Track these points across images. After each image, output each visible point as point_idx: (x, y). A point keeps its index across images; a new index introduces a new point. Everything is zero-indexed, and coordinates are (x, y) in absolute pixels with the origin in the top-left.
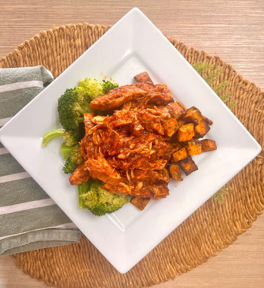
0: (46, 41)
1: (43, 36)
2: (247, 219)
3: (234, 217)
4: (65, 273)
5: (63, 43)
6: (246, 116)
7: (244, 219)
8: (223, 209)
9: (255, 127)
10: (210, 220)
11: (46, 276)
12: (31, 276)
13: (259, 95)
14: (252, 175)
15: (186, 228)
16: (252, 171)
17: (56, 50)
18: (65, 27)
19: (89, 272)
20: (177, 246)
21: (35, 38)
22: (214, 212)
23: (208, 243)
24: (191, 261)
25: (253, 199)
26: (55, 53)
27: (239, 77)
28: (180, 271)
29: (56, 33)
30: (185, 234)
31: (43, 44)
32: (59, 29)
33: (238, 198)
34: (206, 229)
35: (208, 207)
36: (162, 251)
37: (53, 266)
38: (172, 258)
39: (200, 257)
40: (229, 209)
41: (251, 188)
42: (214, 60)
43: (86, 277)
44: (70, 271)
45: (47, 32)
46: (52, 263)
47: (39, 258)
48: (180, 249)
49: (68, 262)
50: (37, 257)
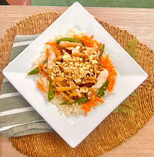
0: (32, 21)
1: (30, 18)
2: (144, 120)
3: (136, 119)
4: (41, 150)
5: (41, 22)
6: (142, 63)
7: (142, 121)
8: (130, 115)
9: (147, 69)
10: (123, 121)
11: (30, 152)
12: (21, 152)
13: (149, 51)
14: (146, 96)
16: (145, 93)
18: (42, 13)
19: (54, 150)
20: (104, 136)
21: (26, 19)
22: (125, 116)
23: (122, 134)
24: (112, 144)
25: (147, 109)
26: (37, 27)
28: (106, 150)
29: (38, 16)
30: (109, 129)
31: (30, 22)
32: (39, 14)
33: (138, 108)
34: (121, 126)
36: (96, 138)
37: (34, 147)
38: (102, 142)
39: (118, 142)
41: (146, 103)
42: (124, 32)
43: (52, 153)
44: (44, 149)
45: (33, 16)
46: (33, 144)
47: (26, 141)
48: (106, 137)
49: (42, 144)
50: (25, 141)
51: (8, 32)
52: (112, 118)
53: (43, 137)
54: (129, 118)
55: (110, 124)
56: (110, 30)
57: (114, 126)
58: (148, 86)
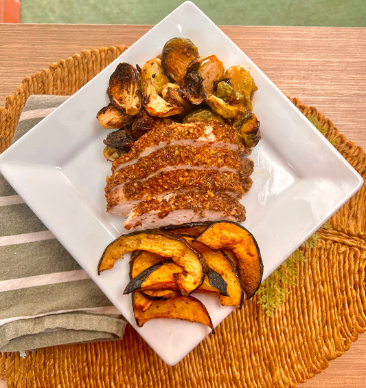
0: (87, 63)
1: (84, 55)
2: (344, 336)
3: (324, 332)
7: (339, 337)
8: (309, 319)
9: (360, 206)
10: (291, 332)
14: (354, 273)
15: (255, 341)
16: (353, 267)
18: (115, 48)
20: (240, 368)
21: (74, 57)
22: (297, 321)
23: (286, 367)
25: (354, 308)
27: (341, 137)
29: (103, 55)
30: (252, 350)
31: (84, 66)
32: (108, 50)
33: (332, 304)
34: (284, 346)
35: (288, 314)
36: (217, 373)
37: (53, 382)
38: (231, 385)
40: (318, 318)
41: (352, 292)
42: (310, 112)
45: (92, 52)
46: (53, 375)
47: (34, 366)
49: (76, 377)
51: (26, 84)
52: (263, 323)
53: (80, 358)
54: (308, 327)
55: (256, 339)
57: (268, 345)
58: (360, 249)
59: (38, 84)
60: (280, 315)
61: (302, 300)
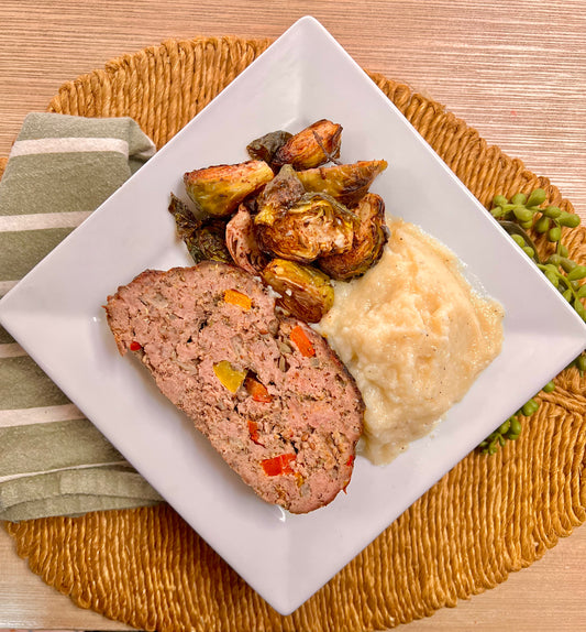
0: (171, 65)
1: (166, 50)
2: (536, 540)
3: (508, 529)
4: (121, 584)
5: (209, 78)
7: (530, 540)
8: (488, 511)
10: (458, 528)
11: (79, 584)
12: (44, 580)
15: (403, 536)
16: (568, 440)
17: (191, 90)
18: (220, 41)
19: (173, 593)
20: (376, 572)
21: (148, 52)
22: (470, 513)
23: (444, 576)
24: (399, 607)
25: (559, 501)
26: (187, 96)
28: (370, 625)
29: (198, 50)
30: (397, 548)
31: (164, 69)
32: (207, 43)
33: (527, 492)
34: (445, 547)
35: (457, 501)
37: (98, 567)
38: (360, 593)
39: (421, 604)
40: (501, 511)
41: (559, 477)
43: (165, 601)
44: (134, 583)
45: (179, 46)
46: (97, 559)
47: (70, 543)
48: (380, 578)
49: (131, 564)
50: (65, 542)
51: (64, 95)
52: (417, 511)
53: (138, 538)
54: (485, 522)
55: (405, 533)
56: (482, 166)
57: (421, 544)
59: (85, 96)
60: (445, 503)
61: (481, 483)
